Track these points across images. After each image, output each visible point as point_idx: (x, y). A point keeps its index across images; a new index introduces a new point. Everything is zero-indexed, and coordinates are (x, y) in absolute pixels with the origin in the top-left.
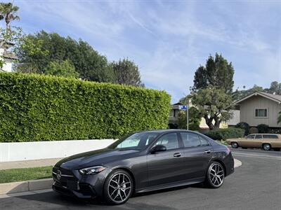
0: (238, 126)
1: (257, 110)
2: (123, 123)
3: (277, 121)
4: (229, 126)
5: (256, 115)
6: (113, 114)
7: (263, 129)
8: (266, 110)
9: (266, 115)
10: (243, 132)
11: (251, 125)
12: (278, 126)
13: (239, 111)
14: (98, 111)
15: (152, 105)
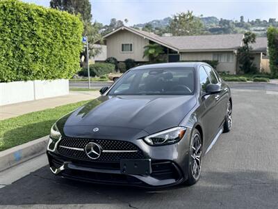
0: (108, 61)
1: (123, 45)
2: (37, 57)
3: (143, 55)
4: (96, 61)
5: (123, 50)
6: (25, 46)
7: (130, 64)
8: (131, 45)
9: (131, 50)
10: (113, 67)
11: (118, 60)
12: (143, 60)
13: (106, 46)
14: (5, 41)
15: (70, 34)
